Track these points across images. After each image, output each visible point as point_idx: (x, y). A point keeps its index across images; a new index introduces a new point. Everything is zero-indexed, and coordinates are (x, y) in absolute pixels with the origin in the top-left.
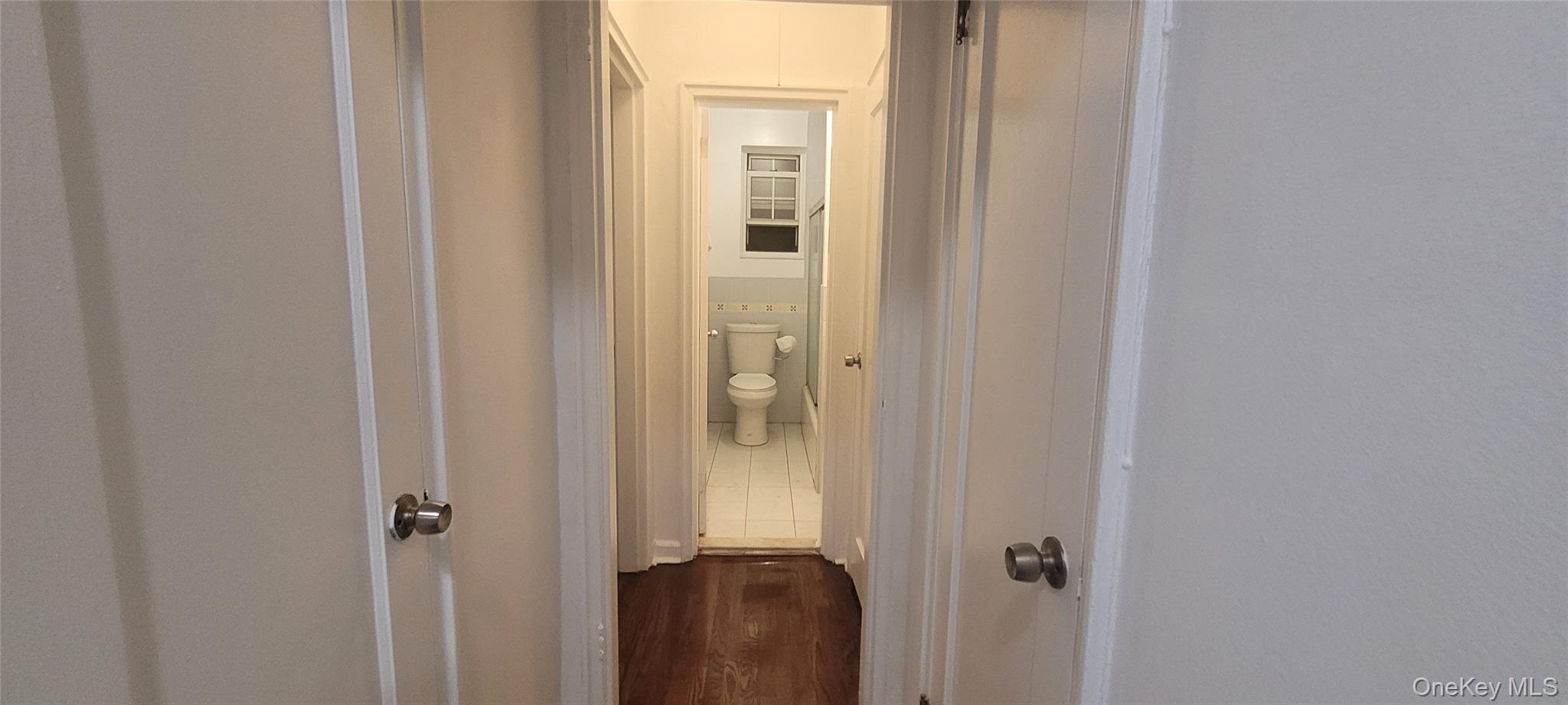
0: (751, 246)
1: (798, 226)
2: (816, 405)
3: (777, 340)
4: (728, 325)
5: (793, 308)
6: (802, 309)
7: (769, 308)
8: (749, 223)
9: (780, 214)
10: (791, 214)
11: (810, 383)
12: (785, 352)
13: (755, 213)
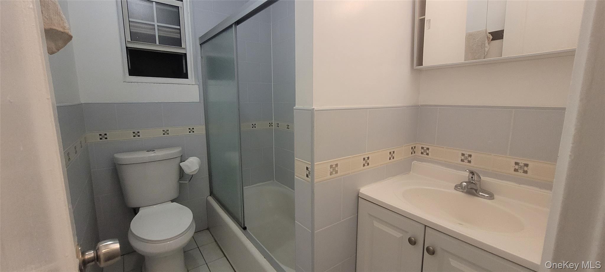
0: (133, 72)
1: (186, 54)
2: (245, 228)
3: (181, 164)
4: (117, 156)
5: (191, 130)
6: (200, 130)
7: (166, 132)
8: (129, 45)
9: (164, 40)
10: (178, 42)
11: (215, 192)
12: (190, 174)
13: (134, 36)
